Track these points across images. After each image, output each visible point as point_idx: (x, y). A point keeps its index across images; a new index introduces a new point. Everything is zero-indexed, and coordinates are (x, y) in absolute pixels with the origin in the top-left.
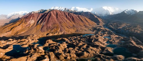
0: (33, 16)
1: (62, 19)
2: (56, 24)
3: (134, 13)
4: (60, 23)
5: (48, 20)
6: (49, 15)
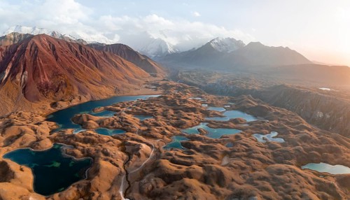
1: (71, 62)
2: (61, 75)
4: (70, 71)
5: (34, 64)
6: (31, 50)
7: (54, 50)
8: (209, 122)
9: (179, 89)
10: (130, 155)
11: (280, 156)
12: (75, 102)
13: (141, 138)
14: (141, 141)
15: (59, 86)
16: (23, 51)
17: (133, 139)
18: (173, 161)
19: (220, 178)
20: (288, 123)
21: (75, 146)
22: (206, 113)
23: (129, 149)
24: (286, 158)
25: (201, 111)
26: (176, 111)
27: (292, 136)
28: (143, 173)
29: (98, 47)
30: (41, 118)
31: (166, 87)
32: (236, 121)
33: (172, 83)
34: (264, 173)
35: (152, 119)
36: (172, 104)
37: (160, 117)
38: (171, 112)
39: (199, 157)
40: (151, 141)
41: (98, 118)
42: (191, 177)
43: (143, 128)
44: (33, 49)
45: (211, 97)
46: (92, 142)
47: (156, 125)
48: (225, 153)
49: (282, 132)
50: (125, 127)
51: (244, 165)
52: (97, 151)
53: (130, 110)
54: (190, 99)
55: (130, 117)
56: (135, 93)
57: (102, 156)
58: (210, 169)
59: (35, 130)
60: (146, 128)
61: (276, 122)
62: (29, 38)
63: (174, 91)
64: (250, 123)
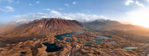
0: (41, 22)
1: (62, 24)
2: (59, 27)
3: (103, 21)
5: (53, 24)
7: (58, 21)
8: (96, 40)
9: (89, 31)
10: (73, 47)
11: (116, 47)
12: (62, 33)
13: (77, 43)
14: (77, 44)
15: (59, 29)
16: (51, 22)
17: (75, 44)
18: (85, 49)
19: (99, 53)
20: (117, 39)
21: (59, 44)
22: (95, 37)
23: (73, 46)
24: (118, 47)
25: (94, 37)
26: (87, 37)
27: (119, 42)
28: (76, 52)
29: (69, 21)
30: (53, 36)
31: (85, 30)
32: (103, 39)
33: (87, 29)
34: (112, 51)
35: (81, 39)
36: (87, 35)
37: (83, 38)
38: (86, 37)
39: (93, 48)
40: (80, 44)
41: (66, 38)
42: (90, 53)
43: (78, 41)
44: (53, 21)
45: (97, 33)
46: (64, 43)
47: (82, 40)
48: (100, 47)
49: (116, 41)
50: (73, 40)
51: (106, 50)
52: (64, 46)
53: (75, 36)
54: (91, 34)
55: (75, 38)
56: (77, 32)
57: (65, 47)
58: (96, 51)
59: (51, 39)
60: (79, 41)
61: (114, 39)
62: (53, 19)
63: (87, 31)
64: (107, 40)
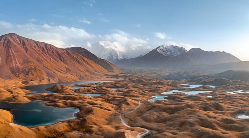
1: (39, 54)
2: (31, 62)
4: (38, 60)
5: (7, 53)
6: (4, 43)
7: (24, 44)
12: (45, 82)
15: (30, 70)
44: (6, 42)
